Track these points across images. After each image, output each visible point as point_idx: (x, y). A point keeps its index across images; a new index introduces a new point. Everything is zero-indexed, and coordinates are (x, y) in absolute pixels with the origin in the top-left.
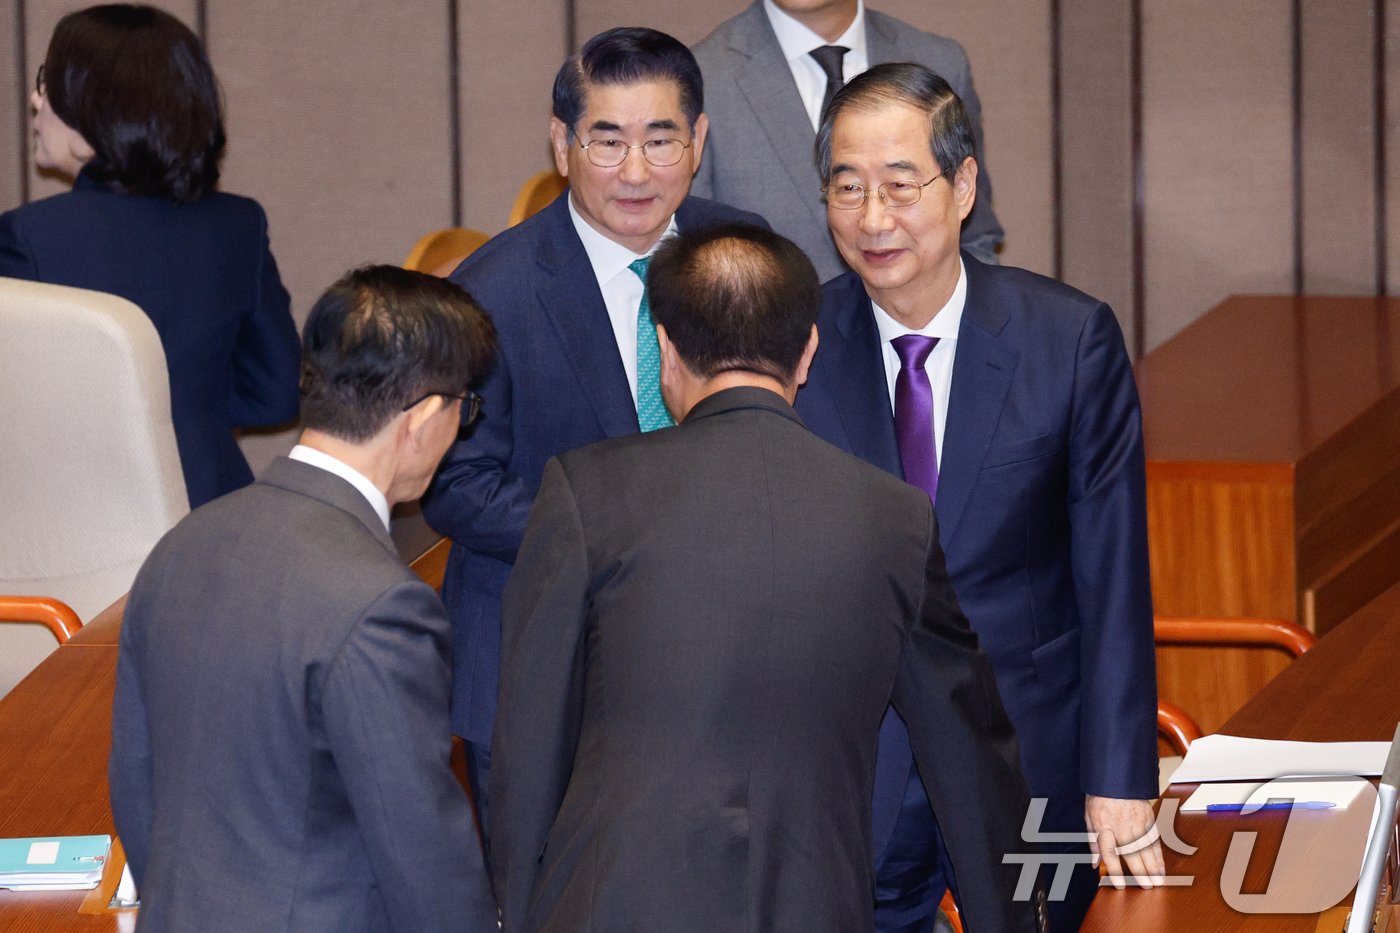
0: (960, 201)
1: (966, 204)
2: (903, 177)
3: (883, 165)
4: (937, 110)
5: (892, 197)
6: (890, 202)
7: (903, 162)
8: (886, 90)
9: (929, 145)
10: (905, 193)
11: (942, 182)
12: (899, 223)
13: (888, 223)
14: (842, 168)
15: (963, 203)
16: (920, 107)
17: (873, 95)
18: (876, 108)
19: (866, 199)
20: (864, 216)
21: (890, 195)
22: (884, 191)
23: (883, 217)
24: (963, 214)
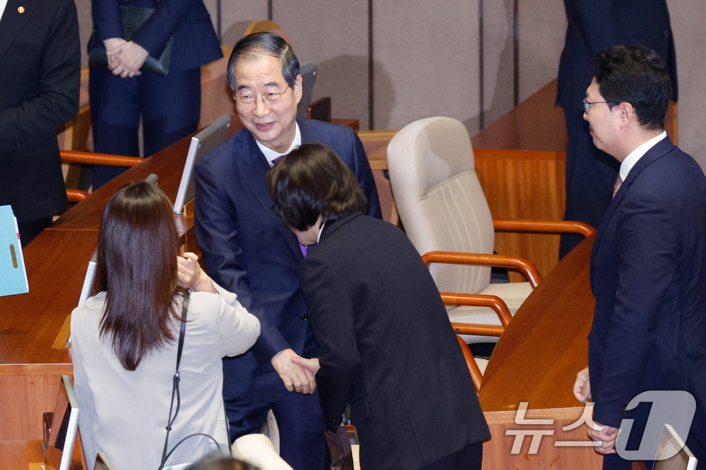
0: (297, 94)
1: (299, 96)
2: (272, 90)
3: (262, 85)
4: (283, 56)
5: (268, 100)
6: (267, 102)
7: (272, 82)
8: (258, 50)
9: (282, 73)
10: (274, 97)
11: (289, 89)
12: (272, 110)
13: (267, 112)
14: (242, 87)
15: (297, 96)
16: (276, 57)
17: (253, 53)
18: (256, 60)
19: (256, 101)
20: (256, 109)
21: (267, 98)
22: (264, 97)
23: (265, 109)
24: (298, 101)
